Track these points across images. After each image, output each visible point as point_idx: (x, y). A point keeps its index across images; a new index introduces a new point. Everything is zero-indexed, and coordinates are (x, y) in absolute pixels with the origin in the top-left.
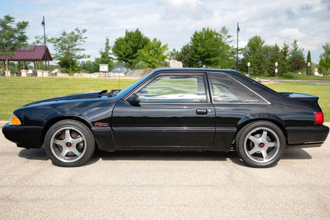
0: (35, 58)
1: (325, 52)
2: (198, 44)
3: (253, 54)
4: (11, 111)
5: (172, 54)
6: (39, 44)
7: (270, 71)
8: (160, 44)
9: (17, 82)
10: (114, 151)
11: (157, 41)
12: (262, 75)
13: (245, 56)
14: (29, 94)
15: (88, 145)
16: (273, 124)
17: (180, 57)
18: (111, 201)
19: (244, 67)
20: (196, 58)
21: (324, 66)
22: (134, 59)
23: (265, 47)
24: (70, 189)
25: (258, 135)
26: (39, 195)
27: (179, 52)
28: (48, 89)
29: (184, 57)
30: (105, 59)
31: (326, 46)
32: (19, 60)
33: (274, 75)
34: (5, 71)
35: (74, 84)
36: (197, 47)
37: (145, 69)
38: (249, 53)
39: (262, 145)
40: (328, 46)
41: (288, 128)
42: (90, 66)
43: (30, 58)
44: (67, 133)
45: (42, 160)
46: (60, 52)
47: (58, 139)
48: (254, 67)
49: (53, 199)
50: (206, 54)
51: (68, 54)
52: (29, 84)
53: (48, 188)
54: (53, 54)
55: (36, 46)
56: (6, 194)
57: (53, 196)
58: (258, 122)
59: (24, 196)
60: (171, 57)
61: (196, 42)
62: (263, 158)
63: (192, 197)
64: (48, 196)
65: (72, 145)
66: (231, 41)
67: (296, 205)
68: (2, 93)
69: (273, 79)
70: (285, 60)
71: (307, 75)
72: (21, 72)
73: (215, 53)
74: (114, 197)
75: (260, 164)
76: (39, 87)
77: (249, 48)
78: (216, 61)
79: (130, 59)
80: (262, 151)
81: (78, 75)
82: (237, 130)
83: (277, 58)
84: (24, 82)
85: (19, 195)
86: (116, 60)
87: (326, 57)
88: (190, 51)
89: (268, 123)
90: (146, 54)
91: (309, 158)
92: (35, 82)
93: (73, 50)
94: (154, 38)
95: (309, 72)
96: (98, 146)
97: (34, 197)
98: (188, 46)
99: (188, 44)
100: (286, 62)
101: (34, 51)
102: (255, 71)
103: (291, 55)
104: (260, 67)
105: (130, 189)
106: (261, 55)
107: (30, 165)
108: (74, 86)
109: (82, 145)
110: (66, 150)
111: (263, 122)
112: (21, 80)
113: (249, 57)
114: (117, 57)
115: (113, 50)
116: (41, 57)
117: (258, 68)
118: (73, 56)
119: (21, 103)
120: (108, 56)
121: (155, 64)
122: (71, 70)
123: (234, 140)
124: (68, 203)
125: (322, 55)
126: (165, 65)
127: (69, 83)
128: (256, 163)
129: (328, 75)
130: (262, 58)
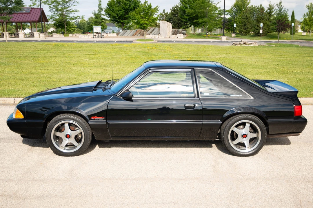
0: (32, 20)
1: (308, 12)
2: (186, 6)
3: (239, 14)
4: (12, 86)
5: (162, 15)
6: (35, 7)
7: (256, 31)
8: (150, 6)
9: (16, 49)
10: (109, 141)
11: (148, 4)
12: (247, 35)
13: (231, 16)
14: (28, 64)
15: (86, 137)
16: (256, 118)
17: (169, 18)
18: (108, 198)
19: (230, 26)
20: (184, 19)
21: (307, 25)
22: (126, 20)
23: (250, 7)
24: (71, 183)
25: (242, 127)
26: (43, 191)
27: (168, 13)
28: (45, 57)
29: (173, 18)
30: (97, 20)
31: (310, 6)
32: (17, 22)
33: (259, 35)
34: (3, 33)
35: (70, 52)
36: (185, 8)
37: (136, 30)
38: (235, 13)
39: (244, 136)
40: (311, 6)
41: (269, 121)
42: (84, 26)
43: (26, 20)
44: (66, 126)
45: (44, 147)
46: (54, 13)
47: (58, 132)
48: (240, 27)
49: (56, 195)
50: (194, 15)
51: (62, 15)
52: (28, 51)
53: (51, 182)
54: (48, 16)
55: (32, 9)
56: (14, 189)
57: (56, 193)
58: (241, 116)
59: (29, 192)
60: (161, 18)
61: (184, 4)
62: (246, 147)
63: (180, 193)
64: (51, 192)
65: (71, 137)
66: (218, 3)
67: (274, 202)
68: (3, 63)
69: (258, 39)
70: (270, 20)
71: (291, 34)
72: (19, 33)
73: (202, 14)
74: (110, 194)
75: (243, 153)
76: (37, 56)
77: (235, 8)
78: (204, 22)
79: (122, 19)
80: (245, 141)
81: (73, 36)
82: (221, 122)
83: (262, 18)
84: (23, 49)
85: (25, 191)
86: (109, 21)
87: (309, 16)
88: (179, 12)
89: (251, 117)
90: (138, 17)
91: (288, 144)
92: (33, 49)
93: (67, 11)
94: (145, 1)
95: (293, 31)
96: (94, 137)
97: (38, 194)
98: (177, 7)
99: (177, 5)
100: (271, 22)
101: (30, 13)
102: (240, 31)
103: (276, 16)
104: (246, 27)
105: (125, 183)
106: (247, 16)
107: (33, 154)
108: (69, 54)
109: (80, 136)
110: (66, 141)
111: (246, 115)
112: (20, 47)
113: (236, 17)
114: (109, 18)
115: (106, 11)
116: (37, 19)
117: (244, 28)
118: (68, 17)
119: (21, 75)
120: (101, 17)
121: (146, 25)
122: (66, 31)
123: (220, 130)
124: (70, 201)
125: (306, 14)
126: (156, 26)
127: (65, 50)
128: (239, 153)
129: (311, 32)
130: (248, 18)
